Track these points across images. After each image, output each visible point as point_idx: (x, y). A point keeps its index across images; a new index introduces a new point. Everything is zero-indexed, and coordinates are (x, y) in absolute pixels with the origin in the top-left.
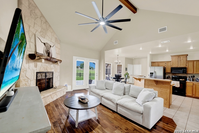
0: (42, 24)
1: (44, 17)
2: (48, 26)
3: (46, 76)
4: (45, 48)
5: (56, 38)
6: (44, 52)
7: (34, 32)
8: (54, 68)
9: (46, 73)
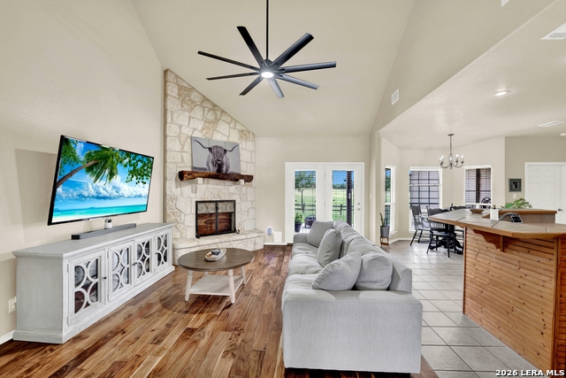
0: (206, 112)
1: (208, 100)
2: (218, 113)
3: (217, 208)
4: (211, 156)
5: (242, 131)
6: (208, 165)
7: (190, 134)
8: (237, 192)
9: (216, 202)
